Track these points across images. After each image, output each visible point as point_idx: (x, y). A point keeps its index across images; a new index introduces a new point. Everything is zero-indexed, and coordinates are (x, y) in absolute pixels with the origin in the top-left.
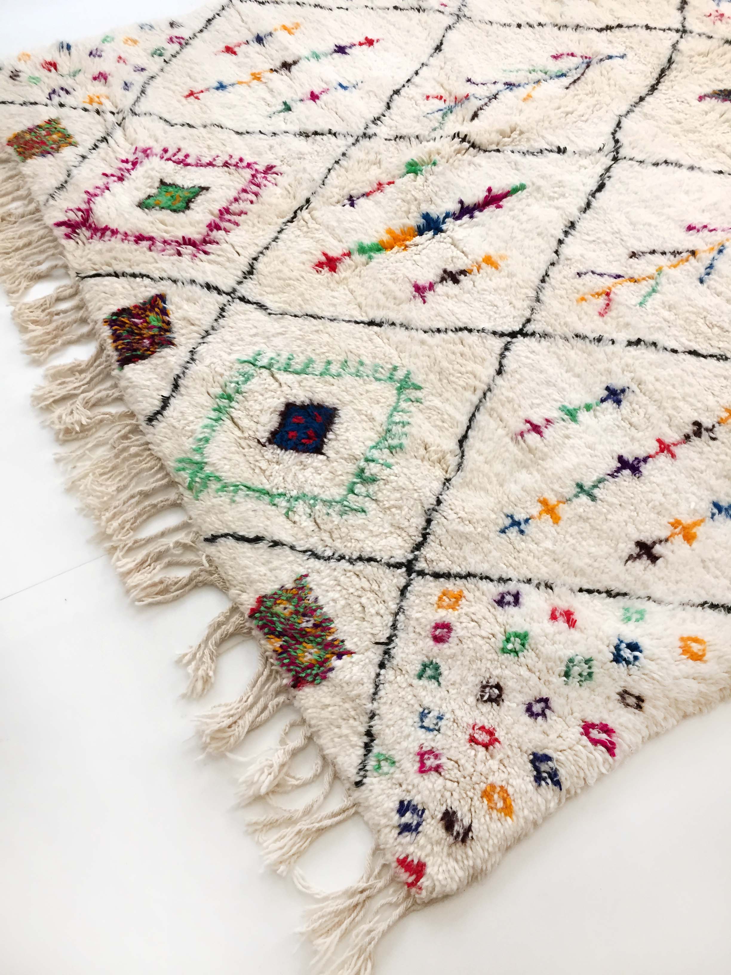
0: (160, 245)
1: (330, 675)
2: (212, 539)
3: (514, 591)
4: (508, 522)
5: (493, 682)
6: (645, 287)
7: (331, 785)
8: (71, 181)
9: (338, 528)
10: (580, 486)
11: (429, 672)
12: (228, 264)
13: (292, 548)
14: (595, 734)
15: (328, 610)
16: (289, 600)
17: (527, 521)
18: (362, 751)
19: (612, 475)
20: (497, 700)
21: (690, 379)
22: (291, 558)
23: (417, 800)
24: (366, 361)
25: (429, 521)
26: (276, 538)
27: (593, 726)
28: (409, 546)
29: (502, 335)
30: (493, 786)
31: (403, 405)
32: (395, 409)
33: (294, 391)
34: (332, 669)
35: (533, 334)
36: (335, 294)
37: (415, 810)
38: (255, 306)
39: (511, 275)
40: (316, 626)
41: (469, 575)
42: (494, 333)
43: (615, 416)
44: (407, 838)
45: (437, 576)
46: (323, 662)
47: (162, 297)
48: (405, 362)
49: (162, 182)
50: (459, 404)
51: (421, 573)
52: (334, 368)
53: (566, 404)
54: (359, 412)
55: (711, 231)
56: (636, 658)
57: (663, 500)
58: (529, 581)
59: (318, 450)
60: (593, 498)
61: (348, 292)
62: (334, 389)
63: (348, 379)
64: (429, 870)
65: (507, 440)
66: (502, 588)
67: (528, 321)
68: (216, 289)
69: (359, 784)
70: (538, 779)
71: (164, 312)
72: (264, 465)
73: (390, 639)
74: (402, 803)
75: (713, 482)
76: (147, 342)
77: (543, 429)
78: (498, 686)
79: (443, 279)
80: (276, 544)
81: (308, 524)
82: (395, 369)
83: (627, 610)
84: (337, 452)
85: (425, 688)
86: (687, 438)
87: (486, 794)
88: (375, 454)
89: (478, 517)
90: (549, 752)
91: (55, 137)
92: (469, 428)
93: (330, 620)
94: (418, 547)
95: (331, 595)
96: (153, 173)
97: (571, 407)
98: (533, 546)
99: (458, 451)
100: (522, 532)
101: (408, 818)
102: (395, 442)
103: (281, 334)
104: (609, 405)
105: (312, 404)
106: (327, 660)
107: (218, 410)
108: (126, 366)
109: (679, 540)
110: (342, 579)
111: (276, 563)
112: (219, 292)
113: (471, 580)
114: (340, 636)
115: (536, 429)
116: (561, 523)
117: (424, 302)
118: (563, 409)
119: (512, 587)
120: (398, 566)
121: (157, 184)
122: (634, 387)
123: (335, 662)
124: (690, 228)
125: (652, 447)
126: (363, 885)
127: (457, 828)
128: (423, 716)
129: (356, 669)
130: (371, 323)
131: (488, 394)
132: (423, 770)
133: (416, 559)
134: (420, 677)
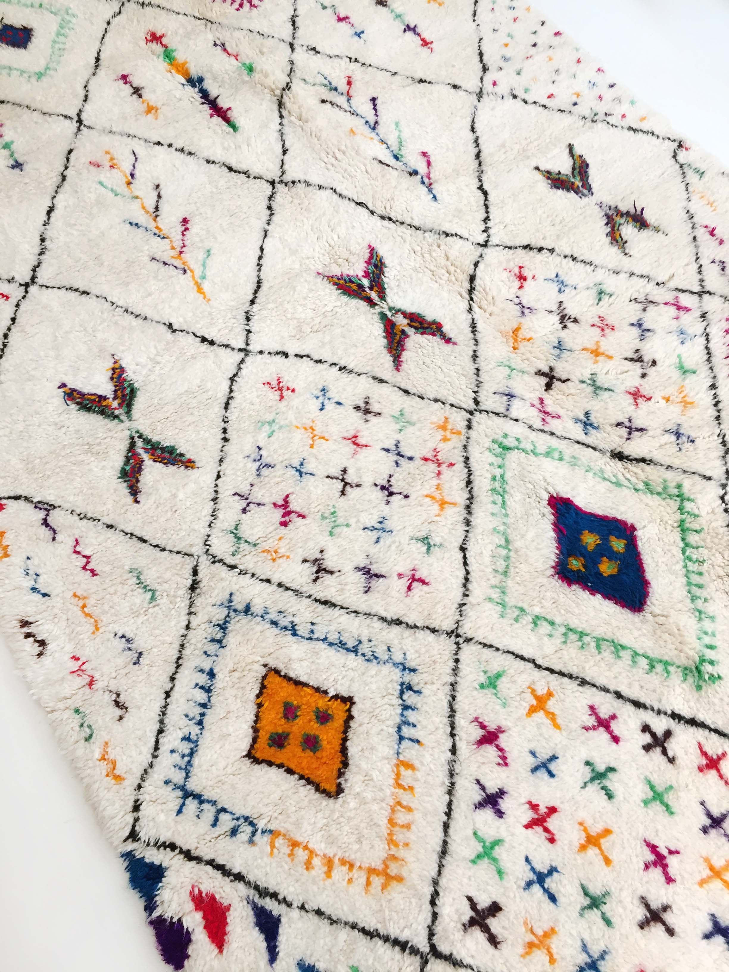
24: (63, 58)
29: (79, 116)
31: (25, 75)
35: (79, 131)
38: (117, 11)
42: (81, 112)
48: (60, 75)
53: (14, 145)
55: (182, 232)
62: (41, 46)
63: (49, 52)
67: (93, 129)
79: (135, 88)
97: (12, 146)
104: (11, 163)
105: (32, 38)
117: (114, 80)
122: (22, 176)
130: (98, 59)
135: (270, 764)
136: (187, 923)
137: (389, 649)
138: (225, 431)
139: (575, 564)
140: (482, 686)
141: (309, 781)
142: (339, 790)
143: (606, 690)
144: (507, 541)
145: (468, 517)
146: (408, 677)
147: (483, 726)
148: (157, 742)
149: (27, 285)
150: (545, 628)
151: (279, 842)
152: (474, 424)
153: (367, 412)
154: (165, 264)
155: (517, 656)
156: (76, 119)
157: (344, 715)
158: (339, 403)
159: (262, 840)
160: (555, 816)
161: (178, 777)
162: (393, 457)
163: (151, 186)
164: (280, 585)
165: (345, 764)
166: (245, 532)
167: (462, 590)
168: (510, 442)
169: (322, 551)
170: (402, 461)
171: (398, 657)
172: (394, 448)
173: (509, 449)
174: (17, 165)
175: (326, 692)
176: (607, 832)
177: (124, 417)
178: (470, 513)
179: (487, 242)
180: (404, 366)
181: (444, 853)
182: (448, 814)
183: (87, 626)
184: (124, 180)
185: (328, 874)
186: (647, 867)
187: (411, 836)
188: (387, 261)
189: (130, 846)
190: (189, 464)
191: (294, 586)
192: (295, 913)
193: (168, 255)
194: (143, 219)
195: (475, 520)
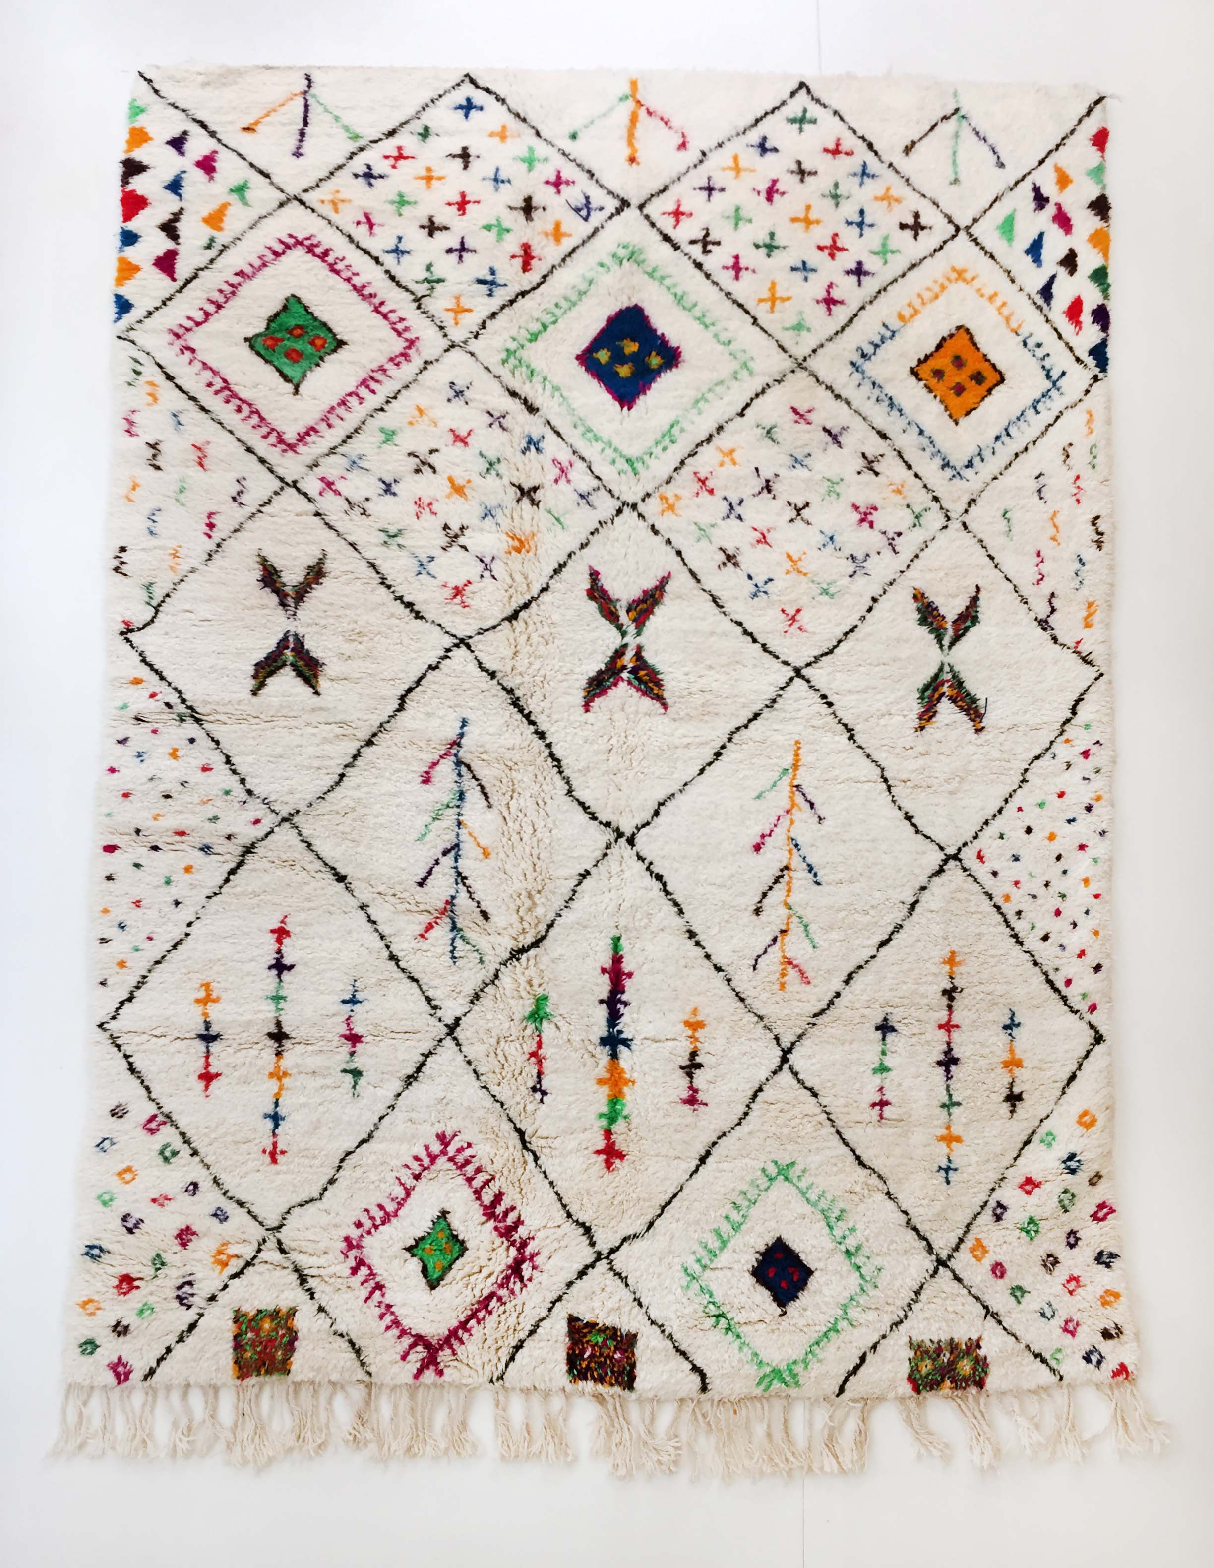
0: (503, 1292)
1: (988, 1361)
2: (842, 1390)
3: (995, 1205)
4: (943, 1173)
5: (1045, 1258)
6: (796, 929)
7: (1049, 1396)
8: (353, 1337)
9: (886, 1296)
10: (944, 1106)
11: (1018, 1294)
12: (563, 1243)
13: (884, 1337)
14: (1101, 1215)
15: (944, 1337)
16: (922, 1359)
17: (950, 1161)
18: (1044, 1365)
19: (948, 1079)
20: (1056, 1262)
21: (905, 966)
22: (892, 1342)
23: (1088, 1347)
24: (744, 1187)
25: (915, 1229)
26: (871, 1345)
27: (1096, 1213)
28: (925, 1254)
29: (780, 1068)
30: (1102, 1297)
31: (803, 1184)
32: (803, 1194)
33: (743, 1261)
34: (986, 1358)
35: (793, 1044)
36: (651, 1170)
37: (1091, 1352)
38: (626, 1244)
39: (720, 1020)
40: (951, 1353)
41: (968, 1226)
42: (775, 1073)
43: (903, 1040)
44: (1103, 1365)
45: (957, 1248)
46: (977, 1360)
47: (572, 1320)
48: (763, 1158)
49: (409, 1249)
50: (826, 1144)
51: (950, 1257)
52: (735, 1216)
53: (873, 1066)
54: (791, 1222)
55: (770, 835)
56: (1079, 1161)
57: (987, 1061)
58: (993, 1189)
59: (809, 1272)
60: (958, 1104)
61: (655, 1159)
62: (759, 1229)
63: (754, 1212)
64: (1126, 1362)
65: (879, 1130)
66: (988, 1211)
67: (777, 1038)
68: (587, 1267)
69: (1061, 1379)
70: (1108, 1266)
71: (592, 1326)
72: (802, 1322)
73: (986, 1307)
74: (1084, 1358)
75: (990, 1017)
76: (618, 1356)
77: (885, 1098)
78: (1049, 1256)
79: (690, 1075)
80: (874, 1347)
81: (871, 1316)
82: (764, 1170)
83: (1042, 1141)
84: (820, 1260)
85: (1028, 1303)
86: (950, 1007)
87: (1105, 1303)
88: (838, 1233)
89: (931, 1193)
90: (1098, 1250)
91: (267, 1326)
92: (853, 1151)
93: (952, 1340)
94: (930, 1249)
95: (933, 1329)
96: (390, 1252)
97: (877, 1065)
98: (971, 1169)
99: (869, 1171)
100: (956, 1170)
101: (1094, 1358)
102: (837, 1213)
103: (672, 1238)
104: (890, 1037)
105: (762, 1254)
106: (977, 1357)
107: (728, 1329)
108: (635, 1385)
109: (1017, 1072)
110: (927, 1315)
111: (889, 1355)
112: (592, 1265)
113: (972, 1227)
114: (965, 1339)
115: (883, 1104)
116: (964, 1138)
117: (706, 1104)
118: (875, 1071)
119: (992, 1204)
120: (936, 1271)
121: (408, 1255)
122: (889, 1010)
123: (982, 1352)
124: (757, 848)
125: (942, 1035)
126: (1113, 1406)
127: (1113, 1332)
128: (1043, 1315)
129: (993, 1341)
130: (703, 1160)
131: (831, 1116)
132: (1073, 1334)
133: (937, 1255)
134: (1019, 1302)
135: (994, 366)
136: (1090, 319)
137: (859, 385)
138: (870, 610)
139: (655, 361)
140: (809, 330)
141: (975, 344)
142: (959, 328)
143: (715, 283)
144: (697, 401)
145: (715, 433)
146: (860, 361)
147: (829, 309)
148: (1055, 421)
149: (955, 857)
150: (724, 337)
151: (1014, 325)
152: (641, 494)
153: (729, 558)
154: (812, 805)
155: (766, 332)
156: (786, 1066)
157: (924, 366)
158: (750, 577)
159: (1024, 332)
160: (822, 244)
161: (1054, 393)
162: (739, 510)
163: (763, 916)
164: (909, 467)
165: (944, 339)
166: (910, 519)
167: (768, 391)
168: (622, 464)
169: (859, 473)
170: (735, 502)
171: (857, 376)
172: (732, 516)
173: (628, 461)
174: (885, 1028)
175: (926, 386)
176: (794, 220)
177: (947, 668)
178: (711, 436)
179: (457, 646)
180: (661, 574)
181: (913, 266)
182: (896, 280)
183: (1060, 520)
184: (787, 938)
185: (996, 294)
186: (783, 194)
187: (929, 283)
188: (583, 683)
189: (1101, 376)
190: (919, 597)
191: (900, 462)
192: (1027, 290)
193: (803, 814)
194: (800, 875)
195: (711, 427)
